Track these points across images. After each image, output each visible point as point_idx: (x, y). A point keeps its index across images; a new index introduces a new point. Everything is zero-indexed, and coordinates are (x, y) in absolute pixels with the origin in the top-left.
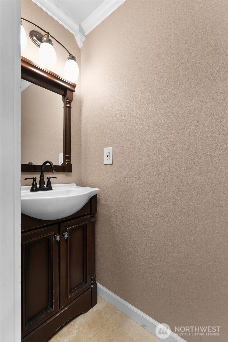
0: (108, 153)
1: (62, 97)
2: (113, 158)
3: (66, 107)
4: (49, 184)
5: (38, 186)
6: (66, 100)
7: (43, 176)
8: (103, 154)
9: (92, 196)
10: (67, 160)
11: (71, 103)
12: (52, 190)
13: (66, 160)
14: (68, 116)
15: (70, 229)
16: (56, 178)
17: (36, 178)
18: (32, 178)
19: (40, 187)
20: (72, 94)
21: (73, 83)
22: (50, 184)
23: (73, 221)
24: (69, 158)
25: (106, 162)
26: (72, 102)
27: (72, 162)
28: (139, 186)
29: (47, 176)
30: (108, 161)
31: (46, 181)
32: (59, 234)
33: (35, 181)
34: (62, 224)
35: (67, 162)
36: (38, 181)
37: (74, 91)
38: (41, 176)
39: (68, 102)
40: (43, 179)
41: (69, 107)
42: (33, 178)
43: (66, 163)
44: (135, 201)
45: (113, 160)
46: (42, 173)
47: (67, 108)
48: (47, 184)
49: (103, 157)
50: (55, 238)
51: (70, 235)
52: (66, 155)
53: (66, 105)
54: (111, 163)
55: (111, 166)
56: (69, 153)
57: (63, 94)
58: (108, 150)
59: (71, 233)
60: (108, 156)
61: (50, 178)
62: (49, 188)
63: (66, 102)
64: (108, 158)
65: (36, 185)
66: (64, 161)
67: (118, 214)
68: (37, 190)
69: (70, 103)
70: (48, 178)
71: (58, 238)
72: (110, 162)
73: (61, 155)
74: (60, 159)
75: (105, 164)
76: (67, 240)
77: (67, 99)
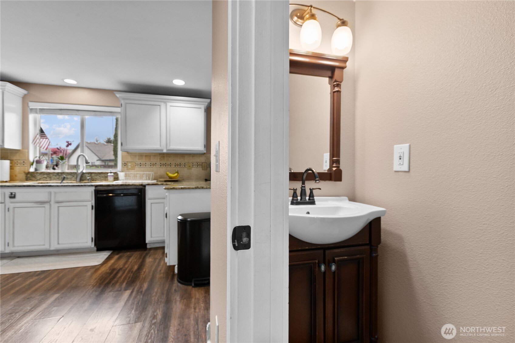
0: (400, 154)
1: (329, 79)
2: (411, 161)
3: (334, 92)
4: (311, 195)
5: (299, 198)
6: (334, 83)
7: (304, 187)
8: (392, 155)
9: (372, 218)
10: (335, 164)
11: (340, 85)
12: (315, 204)
13: (333, 164)
14: (336, 104)
15: (339, 261)
16: (320, 189)
17: (296, 189)
18: (292, 189)
19: (301, 200)
20: (343, 72)
21: (344, 57)
22: (313, 196)
23: (342, 250)
24: (338, 162)
25: (396, 167)
26: (343, 84)
27: (341, 167)
28: (464, 212)
29: (309, 185)
30: (400, 166)
31: (308, 192)
32: (324, 263)
33: (296, 192)
34: (327, 252)
35: (334, 167)
36: (299, 192)
37: (345, 67)
38: (302, 187)
39: (336, 84)
40: (305, 190)
41: (338, 91)
42: (294, 189)
43: (334, 169)
44: (454, 237)
45: (411, 164)
46: (303, 183)
47: (336, 94)
48: (310, 196)
49: (392, 160)
50: (320, 267)
51: (338, 268)
52: (333, 157)
53: (334, 89)
54: (407, 169)
55: (407, 174)
56: (338, 155)
57: (330, 75)
58: (401, 149)
59: (339, 265)
60: (400, 159)
61: (313, 189)
62: (312, 202)
63: (334, 85)
64: (400, 162)
65: (297, 197)
66: (331, 166)
67: (420, 253)
68: (298, 203)
69: (338, 85)
70: (310, 189)
71: (323, 268)
72: (405, 168)
73: (327, 156)
74: (324, 162)
75: (396, 171)
76: (334, 272)
77: (336, 81)
